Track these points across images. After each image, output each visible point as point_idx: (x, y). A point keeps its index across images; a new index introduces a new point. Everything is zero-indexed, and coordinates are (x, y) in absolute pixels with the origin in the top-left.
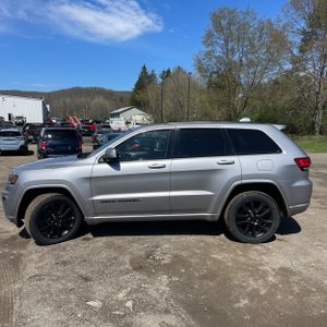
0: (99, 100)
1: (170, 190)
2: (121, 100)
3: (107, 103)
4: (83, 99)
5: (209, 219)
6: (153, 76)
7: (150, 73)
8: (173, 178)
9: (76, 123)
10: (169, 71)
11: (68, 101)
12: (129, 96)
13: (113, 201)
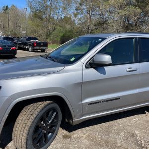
13: (99, 102)
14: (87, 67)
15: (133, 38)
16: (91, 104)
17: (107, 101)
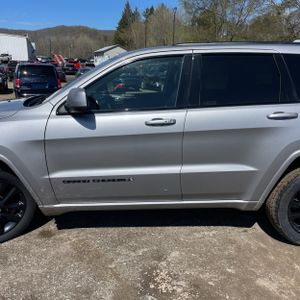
0: (84, 39)
1: (182, 162)
2: (106, 39)
3: (91, 42)
4: (68, 38)
5: (243, 208)
6: (136, 13)
7: (133, 10)
8: (187, 142)
9: (61, 61)
10: (152, 9)
11: (53, 39)
12: (113, 35)
13: (85, 180)
14: (59, 114)
15: (182, 55)
16: (69, 182)
17: (103, 181)
